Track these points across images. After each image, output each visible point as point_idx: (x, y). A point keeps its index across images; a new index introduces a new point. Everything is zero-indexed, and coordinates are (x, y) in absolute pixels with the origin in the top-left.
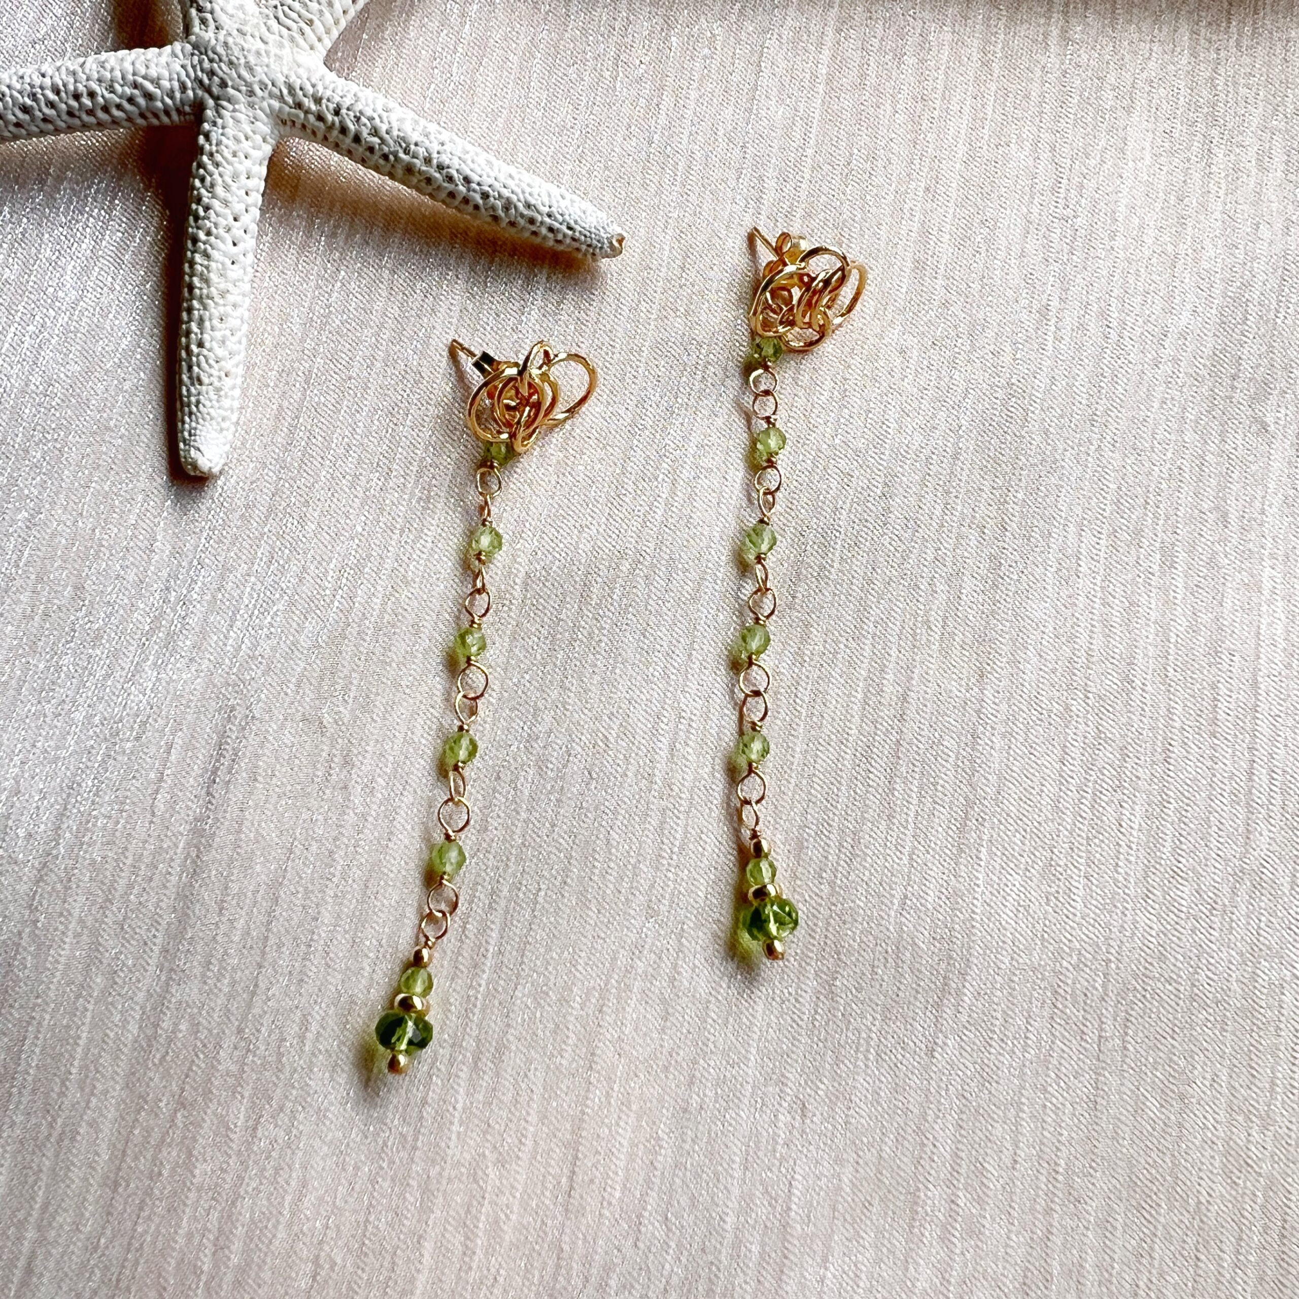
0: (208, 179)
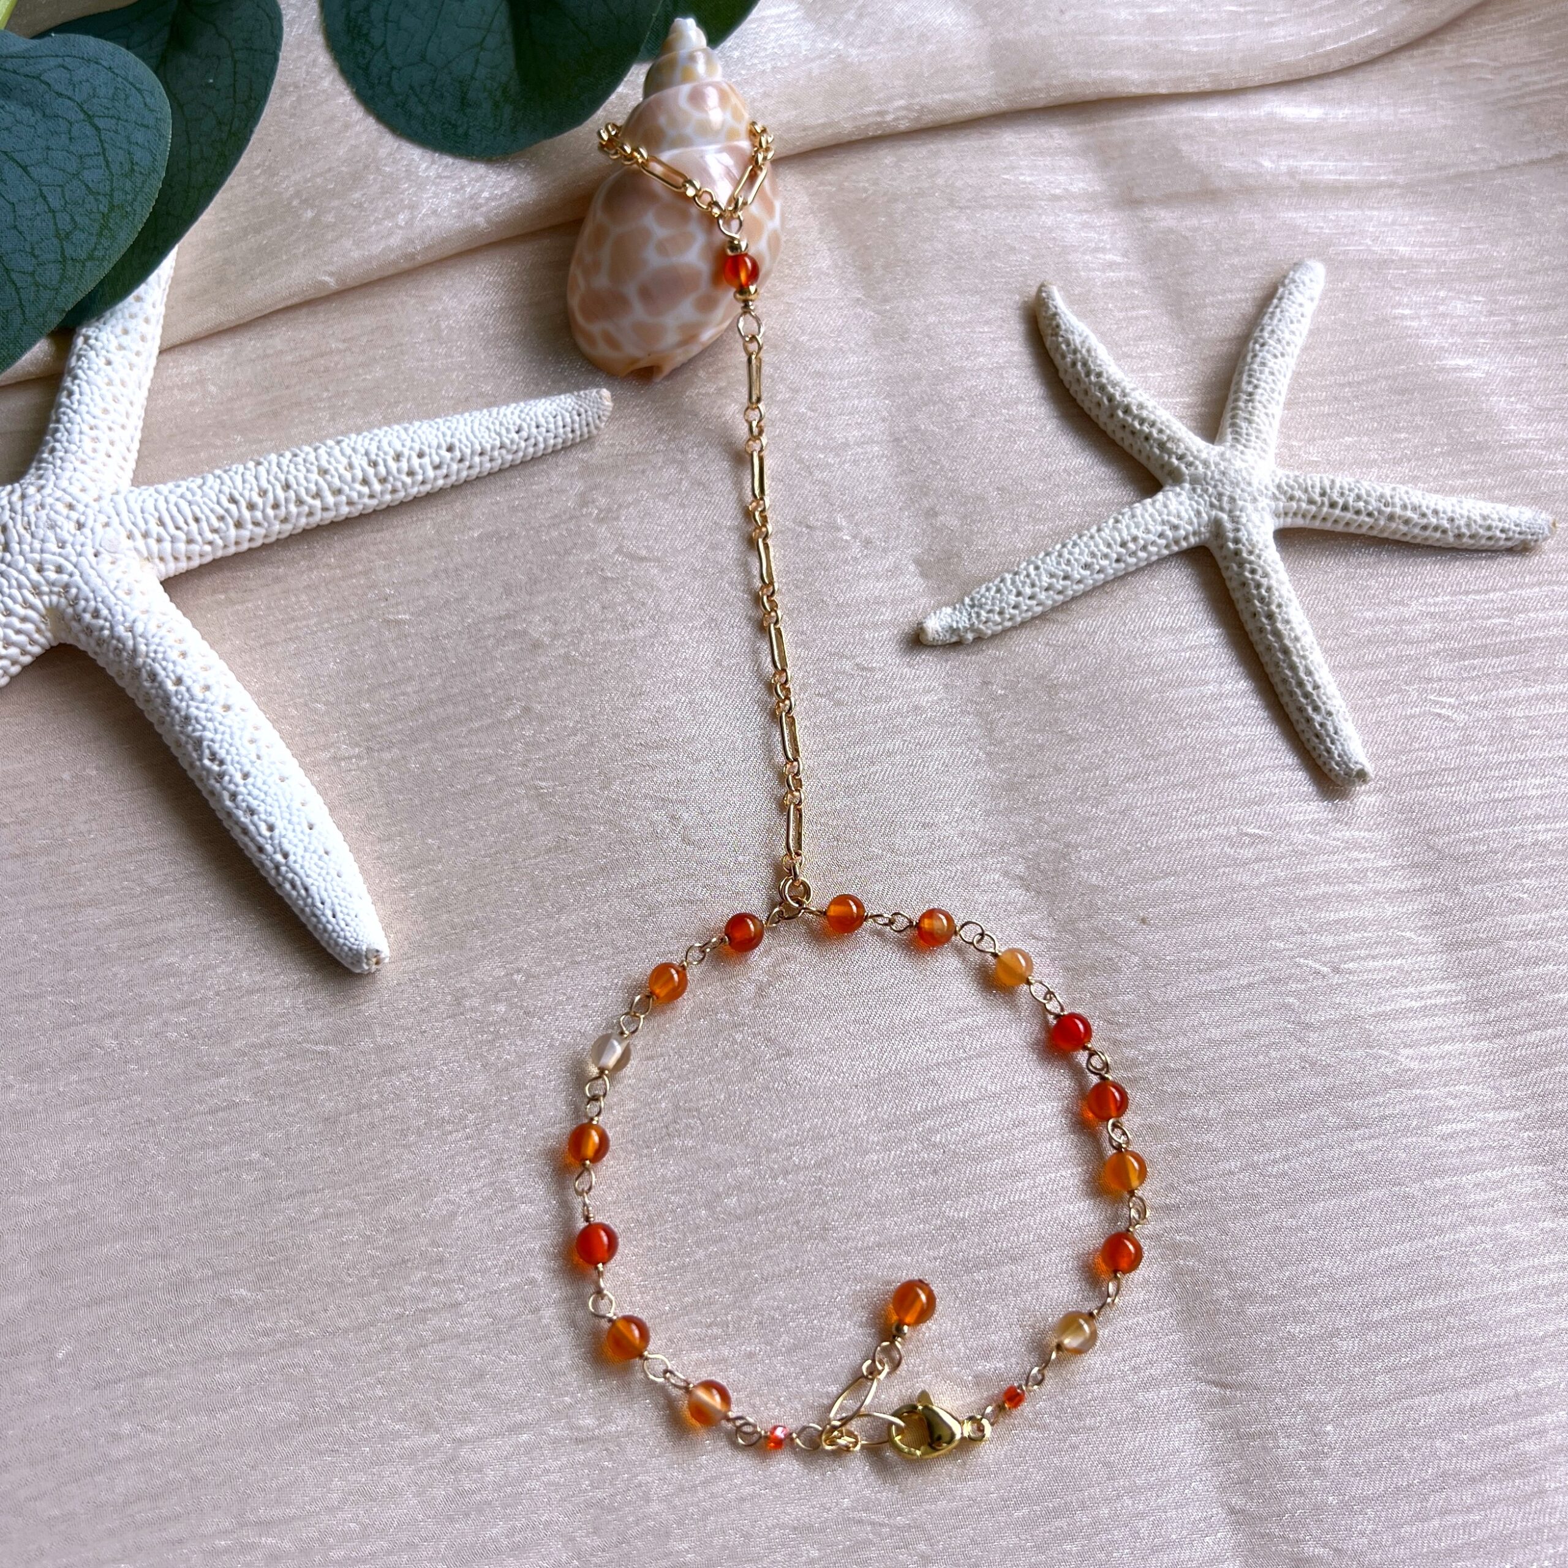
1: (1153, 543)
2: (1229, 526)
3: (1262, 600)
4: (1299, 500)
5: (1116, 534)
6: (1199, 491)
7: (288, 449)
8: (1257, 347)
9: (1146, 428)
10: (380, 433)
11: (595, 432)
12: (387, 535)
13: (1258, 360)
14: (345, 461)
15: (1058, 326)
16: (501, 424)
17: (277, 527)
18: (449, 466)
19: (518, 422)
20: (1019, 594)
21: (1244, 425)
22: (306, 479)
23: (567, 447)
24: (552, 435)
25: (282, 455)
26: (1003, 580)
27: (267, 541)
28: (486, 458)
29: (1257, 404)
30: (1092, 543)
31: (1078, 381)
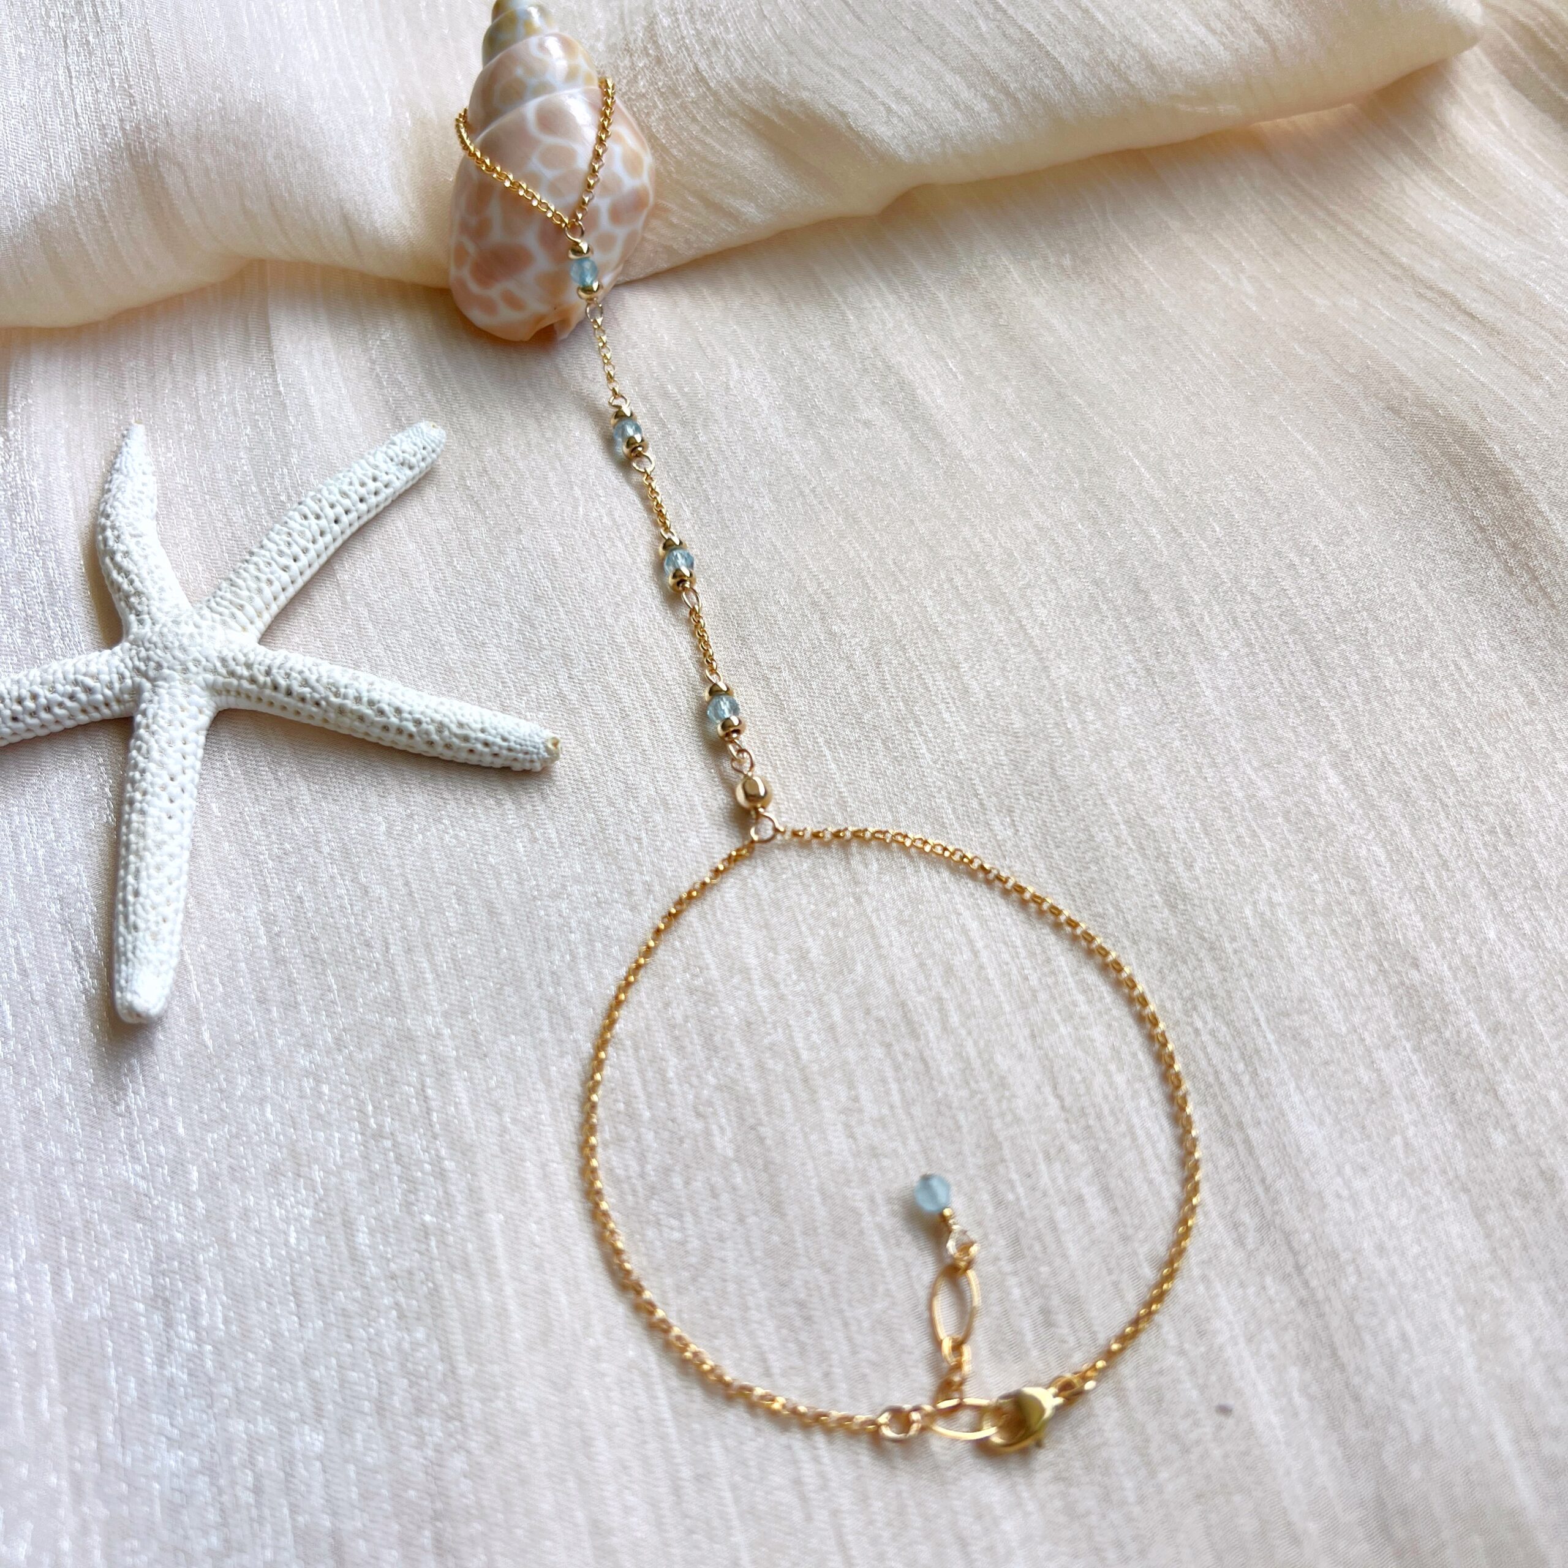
0: (144, 747)
2: (147, 695)
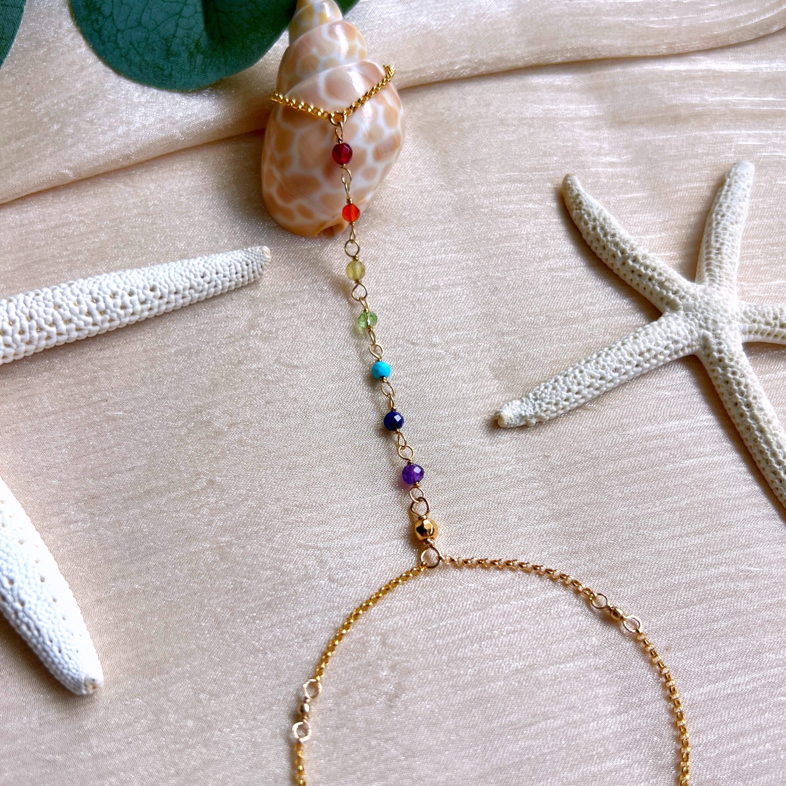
1: (661, 353)
3: (742, 393)
4: (760, 322)
5: (636, 347)
6: (691, 316)
7: (32, 290)
8: (719, 217)
9: (649, 273)
10: (101, 278)
11: (259, 277)
12: (108, 353)
13: (721, 226)
14: (74, 299)
15: (581, 203)
16: (190, 271)
17: (23, 348)
18: (152, 302)
19: (203, 270)
20: (569, 390)
21: (717, 270)
22: (45, 312)
23: (238, 289)
24: (227, 279)
25: (27, 295)
26: (556, 381)
27: (17, 358)
28: (180, 296)
29: (724, 256)
30: (619, 353)
31: (598, 240)
